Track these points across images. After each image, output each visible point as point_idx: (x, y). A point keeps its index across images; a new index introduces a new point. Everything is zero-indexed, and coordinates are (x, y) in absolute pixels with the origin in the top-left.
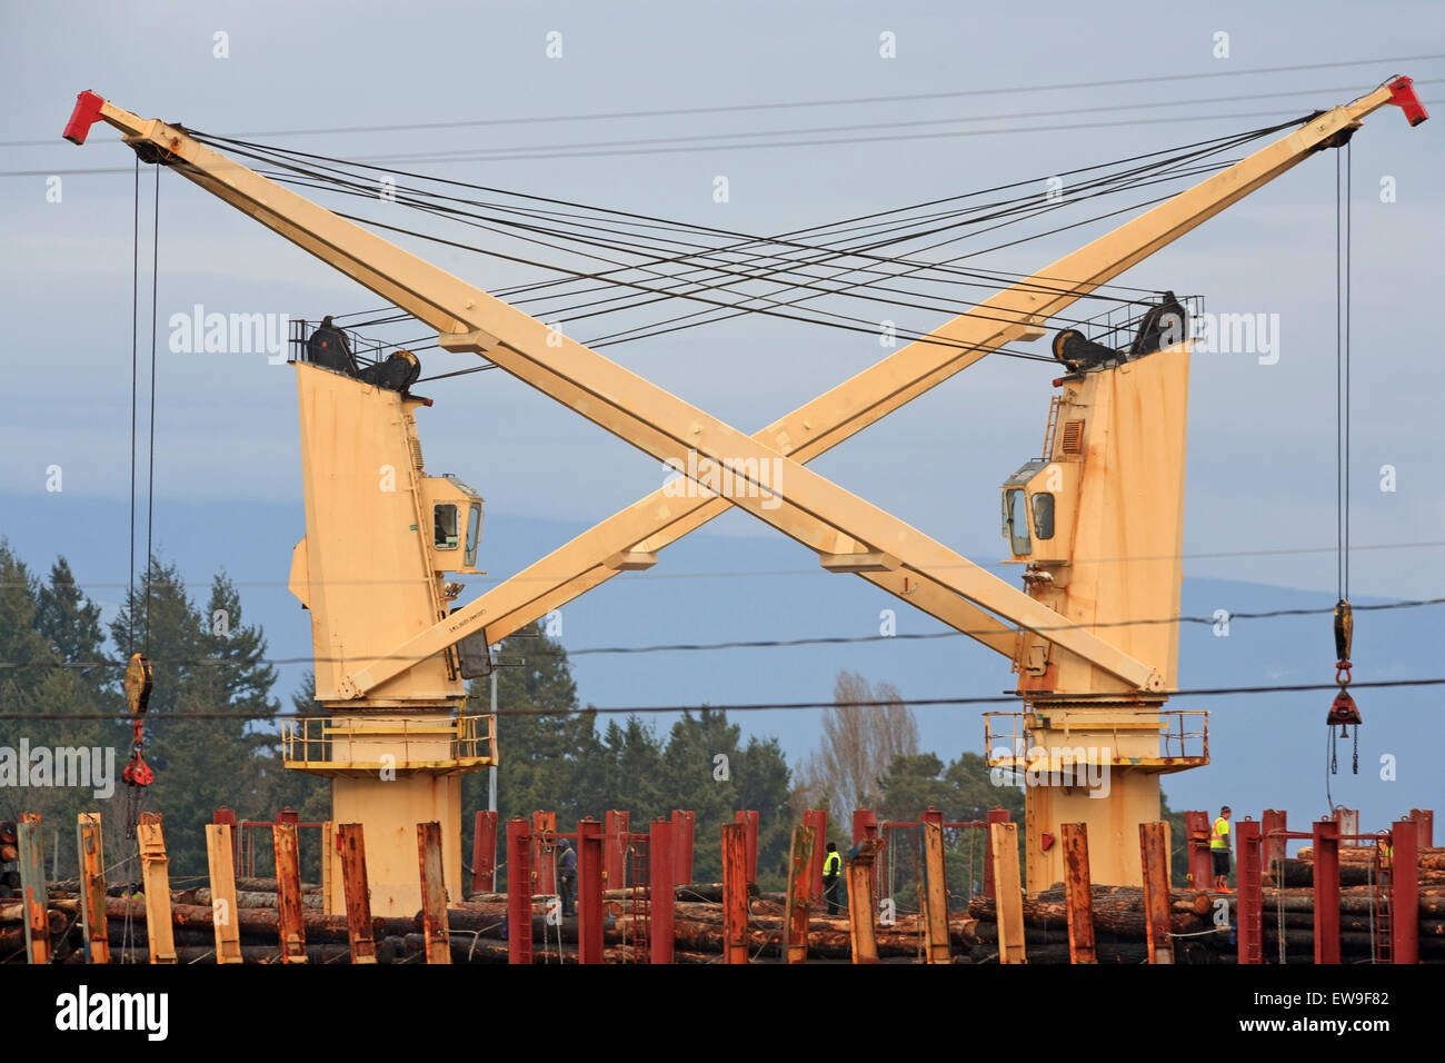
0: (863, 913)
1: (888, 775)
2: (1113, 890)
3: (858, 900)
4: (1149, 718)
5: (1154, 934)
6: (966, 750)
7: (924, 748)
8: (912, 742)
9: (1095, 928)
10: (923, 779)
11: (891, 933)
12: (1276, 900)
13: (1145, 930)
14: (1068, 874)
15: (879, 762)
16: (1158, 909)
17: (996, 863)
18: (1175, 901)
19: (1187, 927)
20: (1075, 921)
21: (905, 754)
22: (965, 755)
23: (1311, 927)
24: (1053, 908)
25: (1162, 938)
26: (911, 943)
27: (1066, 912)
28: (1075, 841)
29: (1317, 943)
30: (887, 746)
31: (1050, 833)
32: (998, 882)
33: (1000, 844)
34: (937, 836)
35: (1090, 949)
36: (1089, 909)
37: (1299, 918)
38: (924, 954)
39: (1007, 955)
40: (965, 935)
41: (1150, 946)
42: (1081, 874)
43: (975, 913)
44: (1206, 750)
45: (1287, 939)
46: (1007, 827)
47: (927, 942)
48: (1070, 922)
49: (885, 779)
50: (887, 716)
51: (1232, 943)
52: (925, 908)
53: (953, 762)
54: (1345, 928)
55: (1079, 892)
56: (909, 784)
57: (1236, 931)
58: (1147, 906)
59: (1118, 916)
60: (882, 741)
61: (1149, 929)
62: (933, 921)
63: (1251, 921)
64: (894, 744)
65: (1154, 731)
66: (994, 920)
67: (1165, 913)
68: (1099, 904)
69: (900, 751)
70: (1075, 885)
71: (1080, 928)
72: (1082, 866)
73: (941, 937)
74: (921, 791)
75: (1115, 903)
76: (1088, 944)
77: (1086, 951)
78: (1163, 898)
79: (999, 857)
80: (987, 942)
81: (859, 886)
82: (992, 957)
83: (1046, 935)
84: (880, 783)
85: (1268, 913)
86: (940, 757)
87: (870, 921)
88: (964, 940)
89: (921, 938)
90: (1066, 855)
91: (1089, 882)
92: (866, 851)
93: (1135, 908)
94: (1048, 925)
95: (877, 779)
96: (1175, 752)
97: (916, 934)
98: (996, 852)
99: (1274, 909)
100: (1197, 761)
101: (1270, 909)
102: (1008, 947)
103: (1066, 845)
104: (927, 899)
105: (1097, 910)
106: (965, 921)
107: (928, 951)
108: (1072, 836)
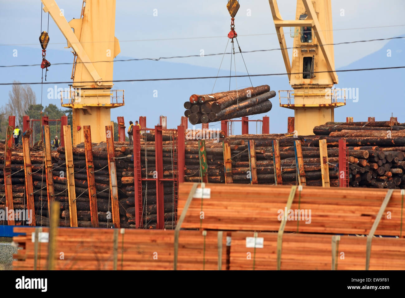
0: (27, 151)
1: (28, 110)
2: (98, 144)
3: (25, 147)
4: (107, 92)
5: (110, 158)
6: (50, 103)
7: (38, 102)
8: (34, 101)
9: (93, 156)
10: (37, 111)
11: (35, 157)
12: (144, 148)
13: (107, 156)
14: (85, 140)
15: (25, 106)
16: (111, 150)
17: (65, 137)
18: (115, 148)
19: (119, 156)
20: (87, 154)
21: (32, 104)
22: (50, 105)
23: (155, 156)
24: (81, 150)
25: (112, 159)
26: (41, 160)
27: (85, 151)
28: (87, 131)
29: (156, 160)
30: (27, 102)
31: (79, 125)
32: (65, 143)
33: (66, 131)
34: (48, 129)
35: (92, 162)
36: (91, 150)
37: (151, 153)
38: (44, 163)
39: (68, 164)
40: (56, 157)
41: (109, 161)
42: (89, 140)
43: (59, 151)
44: (123, 101)
45: (148, 159)
46: (68, 127)
47: (45, 159)
48: (86, 154)
49: (27, 111)
50: (27, 93)
51: (132, 160)
52: (45, 150)
53: (46, 107)
54: (164, 156)
55: (88, 145)
56: (34, 113)
57: (133, 157)
58: (108, 150)
59: (100, 152)
60: (26, 101)
61: (108, 156)
62: (47, 154)
63: (137, 154)
64: (29, 101)
65: (109, 96)
66: (64, 153)
67: (113, 152)
68: (94, 149)
69: (31, 103)
70: (87, 143)
71: (89, 155)
72: (89, 138)
73: (49, 158)
74: (38, 115)
75: (99, 148)
76: (91, 160)
77: (90, 162)
78: (112, 147)
79: (65, 135)
80: (62, 160)
81: (26, 143)
82: (64, 164)
83: (79, 158)
84: (26, 112)
85: (142, 152)
86: (43, 105)
87: (29, 153)
88: (56, 159)
89: (43, 158)
90: (85, 135)
91: (91, 142)
92: (28, 133)
93: (104, 150)
94: (80, 154)
95: (25, 111)
96: (115, 102)
97: (42, 157)
98: (64, 134)
99: (144, 150)
100: (121, 105)
101: (143, 150)
102: (68, 161)
103: (85, 132)
104: (45, 147)
105: (93, 150)
106: (56, 153)
107: (46, 162)
108: (86, 129)
